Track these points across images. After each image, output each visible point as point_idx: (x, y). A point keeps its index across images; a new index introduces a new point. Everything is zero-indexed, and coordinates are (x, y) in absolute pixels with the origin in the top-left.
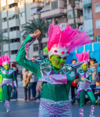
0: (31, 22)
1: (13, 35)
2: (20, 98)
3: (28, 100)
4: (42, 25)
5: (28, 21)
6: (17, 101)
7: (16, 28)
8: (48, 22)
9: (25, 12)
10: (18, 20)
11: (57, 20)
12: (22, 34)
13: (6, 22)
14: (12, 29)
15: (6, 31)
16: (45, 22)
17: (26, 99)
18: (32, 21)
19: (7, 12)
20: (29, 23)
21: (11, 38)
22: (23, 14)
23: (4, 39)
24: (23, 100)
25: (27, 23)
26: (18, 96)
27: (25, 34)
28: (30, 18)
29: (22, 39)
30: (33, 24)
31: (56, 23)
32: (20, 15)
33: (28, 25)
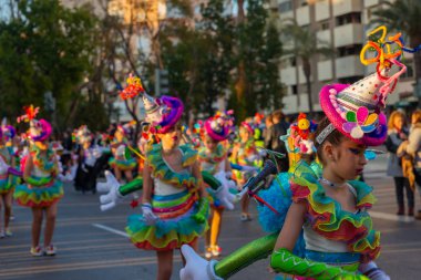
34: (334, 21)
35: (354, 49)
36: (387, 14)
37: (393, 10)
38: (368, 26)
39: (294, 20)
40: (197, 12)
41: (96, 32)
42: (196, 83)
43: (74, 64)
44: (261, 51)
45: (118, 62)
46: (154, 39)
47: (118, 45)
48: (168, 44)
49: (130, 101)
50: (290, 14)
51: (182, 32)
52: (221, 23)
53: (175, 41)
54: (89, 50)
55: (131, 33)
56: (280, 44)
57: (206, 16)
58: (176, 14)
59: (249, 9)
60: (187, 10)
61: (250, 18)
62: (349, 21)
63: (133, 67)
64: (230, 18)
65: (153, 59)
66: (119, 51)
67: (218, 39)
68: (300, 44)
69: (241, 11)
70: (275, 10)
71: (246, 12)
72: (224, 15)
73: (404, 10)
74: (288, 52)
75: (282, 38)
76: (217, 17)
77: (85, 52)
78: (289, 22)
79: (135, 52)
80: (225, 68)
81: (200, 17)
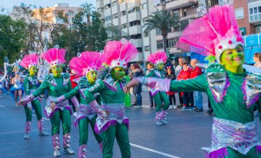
0: (154, 15)
1: (134, 30)
2: (145, 104)
3: (154, 107)
4: (168, 17)
5: (150, 14)
6: (141, 108)
7: (137, 23)
8: (174, 14)
9: (147, 3)
10: (138, 13)
11: (185, 10)
12: (144, 29)
13: (125, 16)
14: (132, 24)
15: (125, 26)
16: (171, 14)
17: (152, 106)
18: (156, 13)
19: (126, 4)
20: (152, 16)
21: (131, 34)
22: (145, 6)
23: (123, 35)
24: (149, 107)
25: (149, 16)
26: (143, 102)
27: (147, 29)
28: (153, 10)
29: (143, 35)
30: (156, 17)
31: (185, 14)
32: (141, 7)
33: (151, 18)
34: (128, 25)
35: (138, 36)
36: (151, 21)
37: (154, 19)
38: (144, 26)
39: (112, 24)
40: (71, 21)
41: (26, 30)
42: (70, 52)
43: (17, 44)
44: (98, 38)
45: (35, 43)
46: (51, 33)
47: (35, 35)
48: (58, 35)
49: (41, 60)
50: (110, 22)
51: (64, 30)
52: (81, 26)
53: (61, 34)
54: (23, 38)
55: (41, 30)
56: (107, 35)
57: (74, 23)
58: (61, 22)
59: (93, 20)
60: (66, 20)
61: (93, 23)
62: (135, 24)
63: (43, 45)
64: (85, 24)
65: (51, 42)
66: (36, 38)
67: (80, 32)
68: (114, 34)
69: (89, 20)
70: (104, 20)
71: (91, 21)
72: (82, 22)
73: (159, 19)
74: (110, 38)
75: (107, 32)
76: (79, 23)
77: (22, 39)
78: (110, 25)
79: (43, 39)
80: (82, 45)
81: (72, 23)
